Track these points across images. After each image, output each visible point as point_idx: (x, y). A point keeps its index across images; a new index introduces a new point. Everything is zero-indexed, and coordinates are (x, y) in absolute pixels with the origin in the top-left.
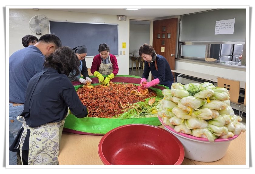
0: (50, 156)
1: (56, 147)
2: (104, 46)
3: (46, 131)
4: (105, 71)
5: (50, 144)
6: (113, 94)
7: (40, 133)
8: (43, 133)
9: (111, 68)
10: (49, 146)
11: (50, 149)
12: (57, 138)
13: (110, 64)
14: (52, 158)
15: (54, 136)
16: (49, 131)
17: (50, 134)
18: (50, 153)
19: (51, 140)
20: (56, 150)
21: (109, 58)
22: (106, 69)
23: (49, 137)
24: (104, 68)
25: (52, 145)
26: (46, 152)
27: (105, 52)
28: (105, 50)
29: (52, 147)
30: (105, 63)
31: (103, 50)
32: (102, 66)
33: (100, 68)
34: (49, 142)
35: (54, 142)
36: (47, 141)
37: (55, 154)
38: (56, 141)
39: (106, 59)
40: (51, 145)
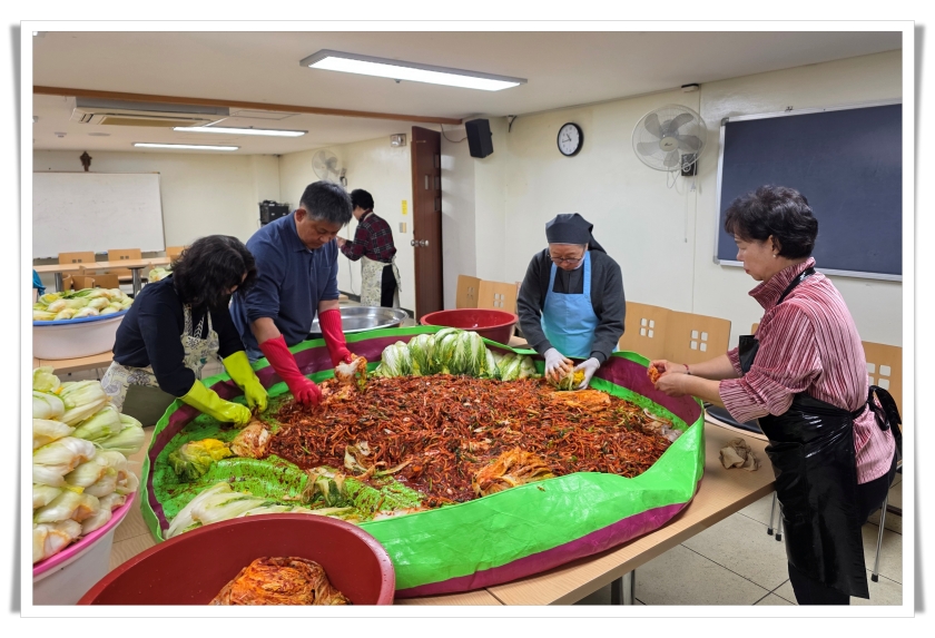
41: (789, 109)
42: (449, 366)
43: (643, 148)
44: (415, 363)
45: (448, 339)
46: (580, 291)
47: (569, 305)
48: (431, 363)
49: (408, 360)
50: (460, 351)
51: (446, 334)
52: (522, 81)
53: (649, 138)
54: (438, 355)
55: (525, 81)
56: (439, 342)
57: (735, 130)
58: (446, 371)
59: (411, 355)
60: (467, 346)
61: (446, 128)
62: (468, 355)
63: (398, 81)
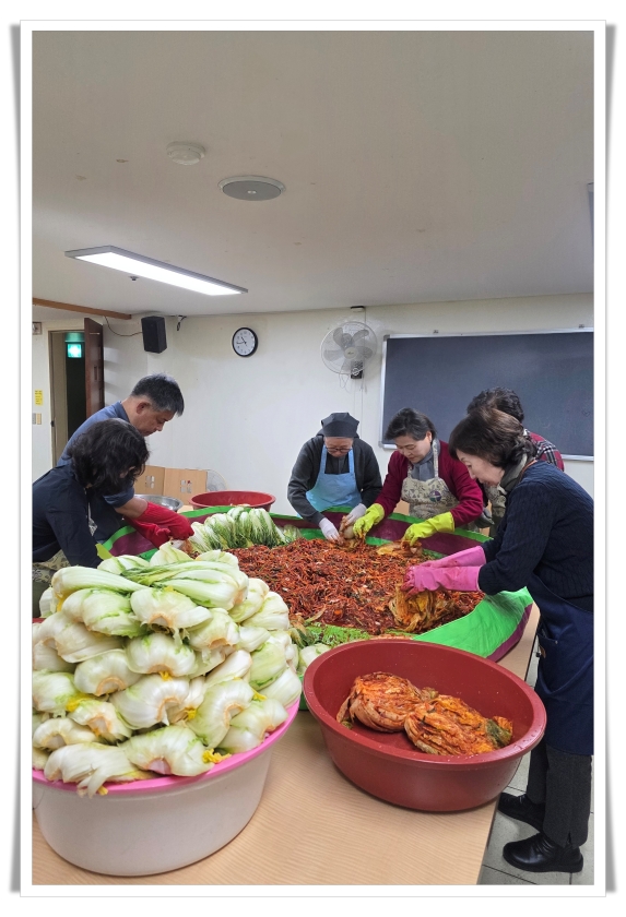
24: (414, 497)
33: (403, 492)
41: (436, 332)
42: (252, 539)
43: (329, 355)
44: (222, 539)
45: (244, 516)
46: (347, 470)
47: (338, 482)
48: (236, 538)
49: (215, 537)
50: (257, 526)
51: (241, 512)
52: (244, 290)
53: (335, 347)
54: (240, 531)
55: (246, 290)
56: (238, 519)
57: (395, 346)
58: (250, 544)
59: (216, 533)
60: (262, 520)
61: (112, 321)
62: (265, 528)
63: (134, 278)
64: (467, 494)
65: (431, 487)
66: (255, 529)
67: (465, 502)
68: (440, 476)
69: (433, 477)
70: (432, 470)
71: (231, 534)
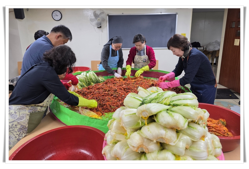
0: (15, 136)
1: (22, 129)
2: (139, 37)
3: (15, 113)
4: (140, 64)
5: (16, 125)
6: (129, 89)
7: (10, 113)
8: (12, 114)
9: (145, 61)
10: (15, 127)
11: (16, 130)
12: (25, 122)
13: (145, 57)
14: (17, 138)
15: (21, 119)
16: (18, 114)
17: (18, 117)
18: (15, 133)
19: (18, 123)
20: (22, 132)
21: (144, 50)
22: (140, 61)
23: (16, 119)
24: (138, 61)
25: (19, 126)
26: (12, 131)
27: (139, 43)
28: (138, 41)
29: (18, 128)
30: (140, 55)
31: (137, 42)
32: (136, 58)
33: (135, 59)
34: (15, 123)
35: (21, 124)
36: (13, 121)
37: (20, 136)
38: (22, 124)
39: (141, 51)
40: (17, 127)
43: (91, 20)
54: (88, 80)
56: (86, 76)
57: (111, 18)
58: (92, 83)
60: (94, 75)
64: (152, 60)
65: (144, 58)
66: (93, 78)
67: (152, 62)
68: (146, 55)
69: (144, 55)
70: (144, 53)
71: (86, 81)
